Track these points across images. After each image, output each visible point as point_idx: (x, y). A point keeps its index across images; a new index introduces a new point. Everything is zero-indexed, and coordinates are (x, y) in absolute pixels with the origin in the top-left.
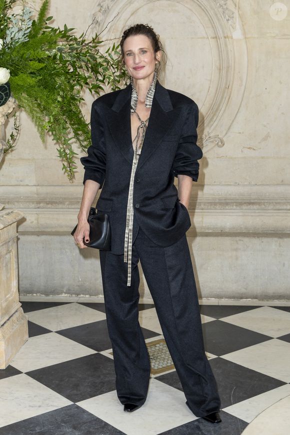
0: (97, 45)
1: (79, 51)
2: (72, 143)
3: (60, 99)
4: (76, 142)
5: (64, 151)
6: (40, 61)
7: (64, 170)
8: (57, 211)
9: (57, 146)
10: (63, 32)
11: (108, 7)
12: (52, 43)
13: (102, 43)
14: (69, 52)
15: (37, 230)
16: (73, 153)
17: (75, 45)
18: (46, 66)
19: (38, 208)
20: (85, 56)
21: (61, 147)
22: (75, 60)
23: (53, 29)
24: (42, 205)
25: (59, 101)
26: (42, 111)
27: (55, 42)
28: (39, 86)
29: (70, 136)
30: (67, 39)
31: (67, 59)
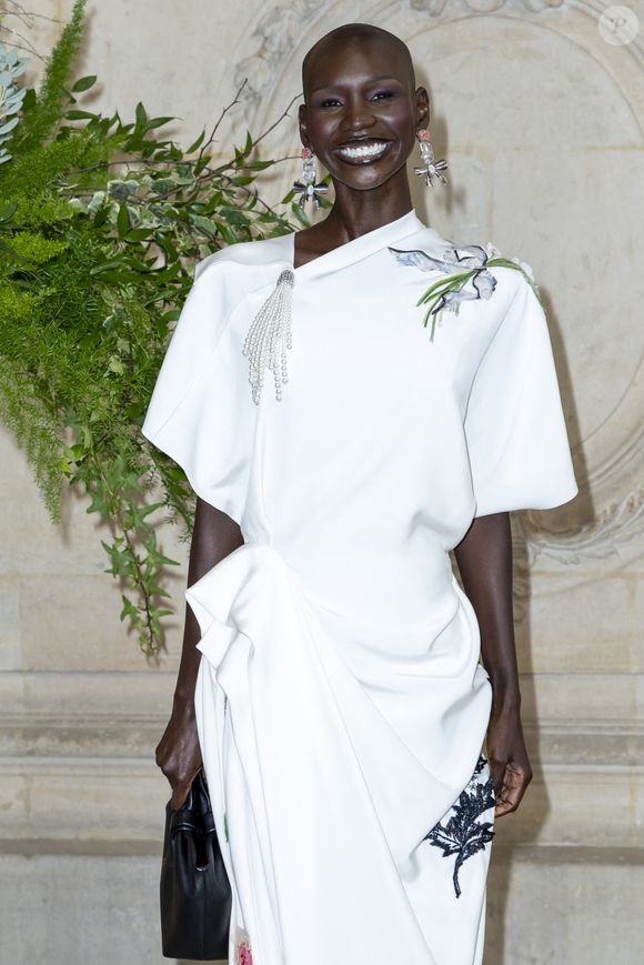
0: (254, 174)
1: (186, 199)
2: (159, 524)
3: (116, 366)
4: (171, 521)
5: (130, 550)
6: (48, 231)
7: (128, 618)
8: (95, 767)
9: (105, 534)
10: (132, 131)
11: (290, 40)
12: (91, 169)
13: (270, 170)
14: (153, 201)
15: (24, 835)
16: (159, 558)
17: (174, 178)
18: (69, 251)
19: (31, 753)
20: (210, 215)
21: (120, 534)
22: (172, 226)
23: (95, 119)
24: (42, 742)
25: (113, 375)
26: (52, 410)
27: (104, 166)
28: (44, 322)
29: (151, 499)
30: (146, 154)
31: (146, 224)
